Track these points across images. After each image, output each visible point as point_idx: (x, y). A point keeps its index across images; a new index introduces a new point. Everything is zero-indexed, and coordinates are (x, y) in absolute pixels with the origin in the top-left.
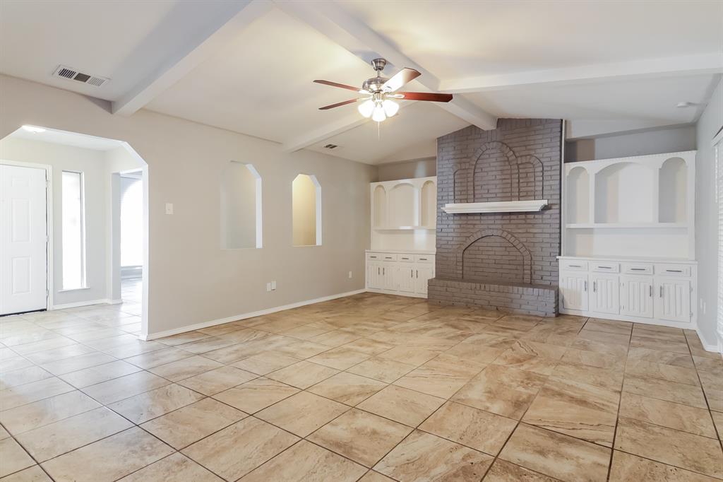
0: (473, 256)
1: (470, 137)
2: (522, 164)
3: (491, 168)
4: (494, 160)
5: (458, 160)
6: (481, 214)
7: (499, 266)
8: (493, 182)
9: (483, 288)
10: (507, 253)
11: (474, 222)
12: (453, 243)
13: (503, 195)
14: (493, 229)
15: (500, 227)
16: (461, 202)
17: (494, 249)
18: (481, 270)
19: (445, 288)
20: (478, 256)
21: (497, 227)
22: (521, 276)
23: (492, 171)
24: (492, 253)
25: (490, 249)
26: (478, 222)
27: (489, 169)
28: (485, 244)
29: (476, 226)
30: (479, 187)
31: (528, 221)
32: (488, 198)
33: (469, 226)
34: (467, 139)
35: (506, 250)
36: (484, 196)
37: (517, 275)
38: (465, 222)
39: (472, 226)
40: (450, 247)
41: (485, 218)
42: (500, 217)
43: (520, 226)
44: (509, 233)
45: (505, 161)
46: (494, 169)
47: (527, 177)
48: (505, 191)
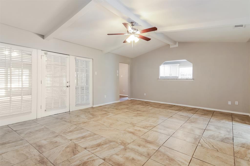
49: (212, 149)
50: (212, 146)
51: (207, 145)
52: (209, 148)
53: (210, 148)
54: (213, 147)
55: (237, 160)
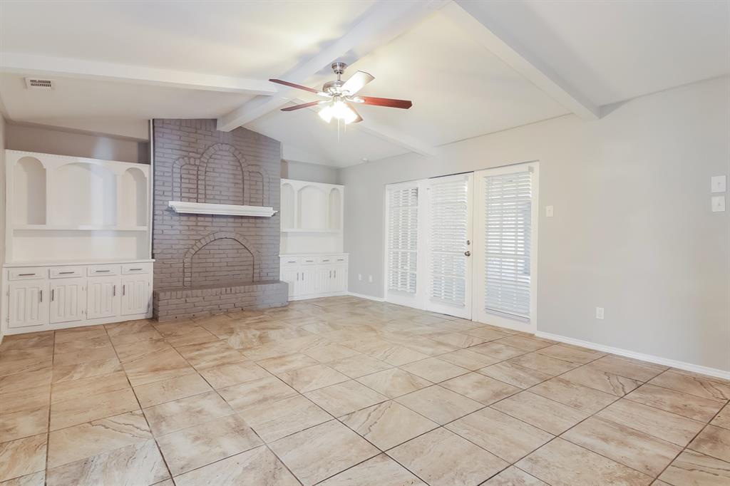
0: (204, 261)
1: (199, 131)
2: (253, 172)
3: (222, 169)
4: (227, 163)
5: (186, 154)
6: (213, 215)
7: (231, 268)
8: (225, 184)
9: (229, 291)
10: (239, 255)
11: (206, 224)
12: (178, 247)
13: (235, 198)
14: (226, 231)
15: (232, 229)
16: (189, 201)
17: (227, 252)
18: (212, 274)
19: (184, 299)
20: (208, 260)
21: (228, 229)
22: (251, 276)
23: (224, 173)
24: (224, 256)
25: (222, 252)
26: (209, 224)
27: (222, 170)
28: (217, 247)
29: (207, 228)
30: (211, 188)
31: (258, 225)
32: (220, 200)
33: (199, 228)
34: (196, 132)
35: (238, 253)
36: (217, 197)
37: (247, 274)
38: (194, 224)
39: (203, 229)
40: (176, 252)
41: (217, 220)
42: (232, 220)
43: (251, 229)
44: (241, 235)
45: (237, 166)
46: (226, 171)
47: (256, 185)
48: (237, 194)
49: (105, 418)
50: (107, 426)
51: (121, 420)
52: (112, 419)
53: (110, 418)
54: (104, 426)
55: (42, 428)
